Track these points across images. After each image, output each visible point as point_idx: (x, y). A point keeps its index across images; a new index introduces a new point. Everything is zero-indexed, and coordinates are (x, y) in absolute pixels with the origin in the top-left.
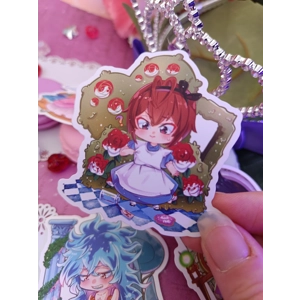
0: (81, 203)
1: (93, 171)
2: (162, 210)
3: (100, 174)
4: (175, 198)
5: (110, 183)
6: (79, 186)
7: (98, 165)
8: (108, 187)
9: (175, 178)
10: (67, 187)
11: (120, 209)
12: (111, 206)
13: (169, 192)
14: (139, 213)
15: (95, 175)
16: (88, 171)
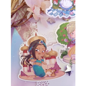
0: (53, 15)
1: (55, 4)
2: (71, 11)
3: (57, 4)
4: (73, 7)
5: (59, 6)
6: (52, 9)
7: (56, 1)
8: (59, 8)
9: (72, 1)
10: (49, 11)
11: (63, 13)
12: (61, 13)
13: (71, 6)
14: (67, 13)
15: (56, 5)
16: (54, 4)
